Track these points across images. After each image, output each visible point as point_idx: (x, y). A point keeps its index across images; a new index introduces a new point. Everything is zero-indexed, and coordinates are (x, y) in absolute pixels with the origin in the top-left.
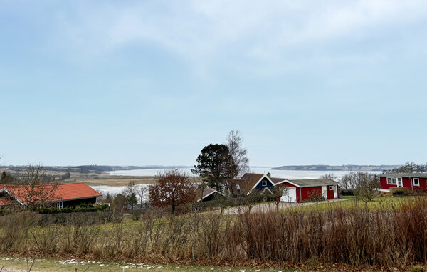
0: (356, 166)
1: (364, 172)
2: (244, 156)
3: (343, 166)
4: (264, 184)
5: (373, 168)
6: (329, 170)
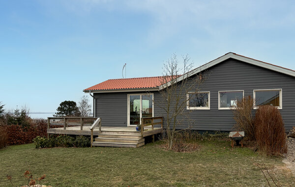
2: (90, 108)
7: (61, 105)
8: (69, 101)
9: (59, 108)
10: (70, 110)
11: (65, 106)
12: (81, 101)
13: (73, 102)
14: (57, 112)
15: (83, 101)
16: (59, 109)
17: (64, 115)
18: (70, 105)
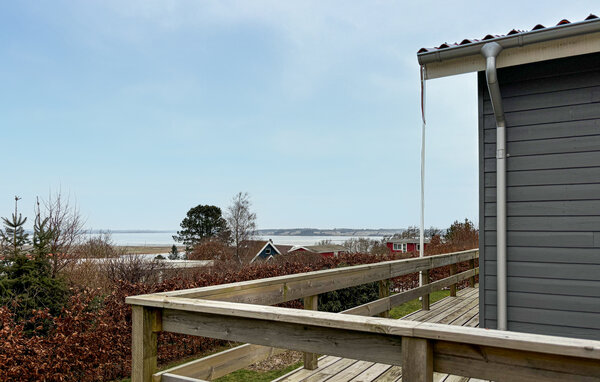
0: (350, 230)
1: (366, 238)
2: (252, 221)
3: (335, 230)
4: (268, 251)
5: (369, 233)
6: (316, 235)
7: (190, 213)
8: (207, 207)
9: (185, 220)
10: (207, 226)
11: (199, 217)
12: (233, 205)
13: (214, 208)
14: (181, 229)
15: (238, 204)
16: (185, 223)
17: (197, 237)
18: (207, 216)
